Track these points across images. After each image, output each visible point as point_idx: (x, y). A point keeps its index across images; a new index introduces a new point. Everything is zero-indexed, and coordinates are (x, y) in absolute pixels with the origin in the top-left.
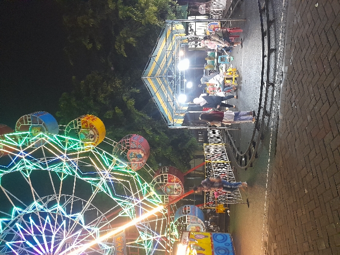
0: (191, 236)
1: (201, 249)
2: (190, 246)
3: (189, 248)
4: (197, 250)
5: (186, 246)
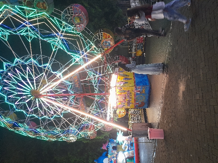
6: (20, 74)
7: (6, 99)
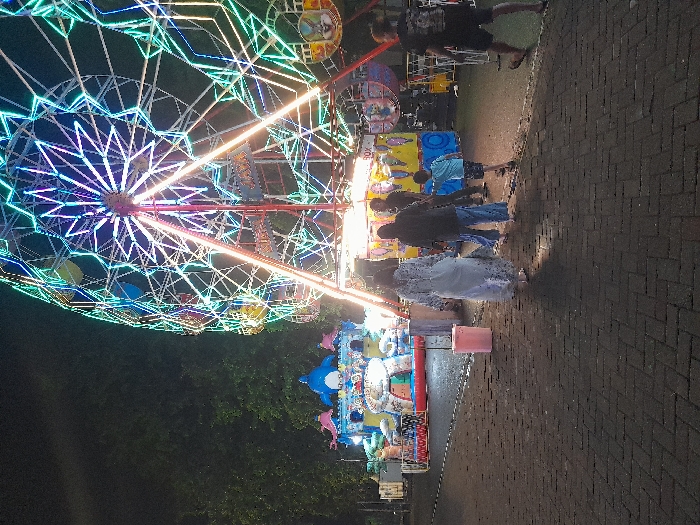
0: (380, 143)
1: (400, 163)
2: (377, 160)
3: (376, 164)
4: (391, 165)
5: (369, 161)
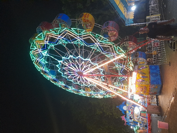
6: (71, 62)
7: (62, 74)
